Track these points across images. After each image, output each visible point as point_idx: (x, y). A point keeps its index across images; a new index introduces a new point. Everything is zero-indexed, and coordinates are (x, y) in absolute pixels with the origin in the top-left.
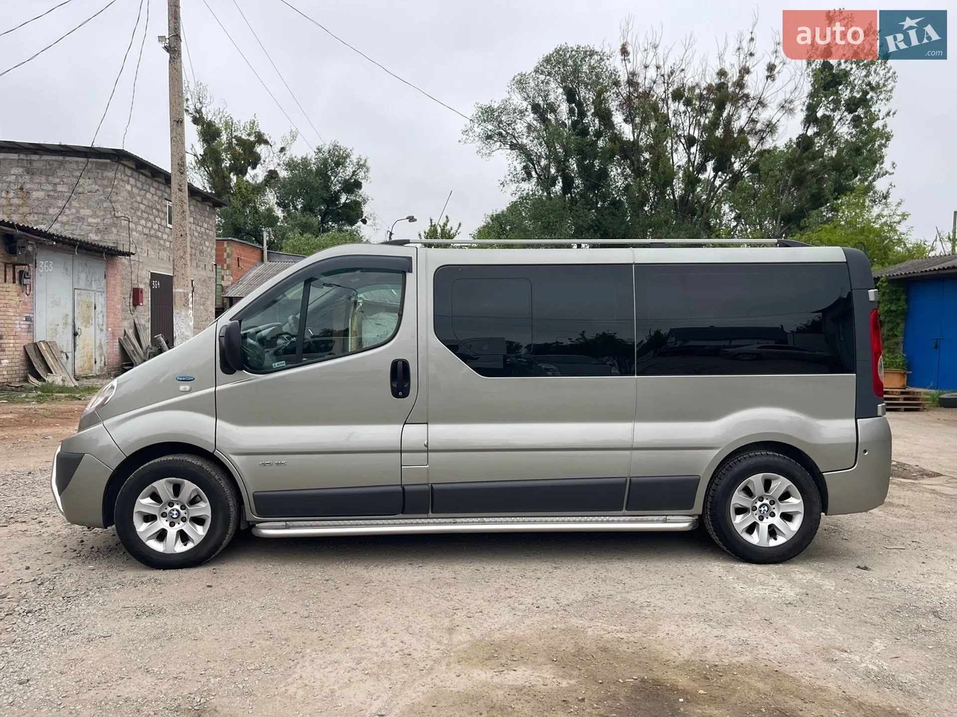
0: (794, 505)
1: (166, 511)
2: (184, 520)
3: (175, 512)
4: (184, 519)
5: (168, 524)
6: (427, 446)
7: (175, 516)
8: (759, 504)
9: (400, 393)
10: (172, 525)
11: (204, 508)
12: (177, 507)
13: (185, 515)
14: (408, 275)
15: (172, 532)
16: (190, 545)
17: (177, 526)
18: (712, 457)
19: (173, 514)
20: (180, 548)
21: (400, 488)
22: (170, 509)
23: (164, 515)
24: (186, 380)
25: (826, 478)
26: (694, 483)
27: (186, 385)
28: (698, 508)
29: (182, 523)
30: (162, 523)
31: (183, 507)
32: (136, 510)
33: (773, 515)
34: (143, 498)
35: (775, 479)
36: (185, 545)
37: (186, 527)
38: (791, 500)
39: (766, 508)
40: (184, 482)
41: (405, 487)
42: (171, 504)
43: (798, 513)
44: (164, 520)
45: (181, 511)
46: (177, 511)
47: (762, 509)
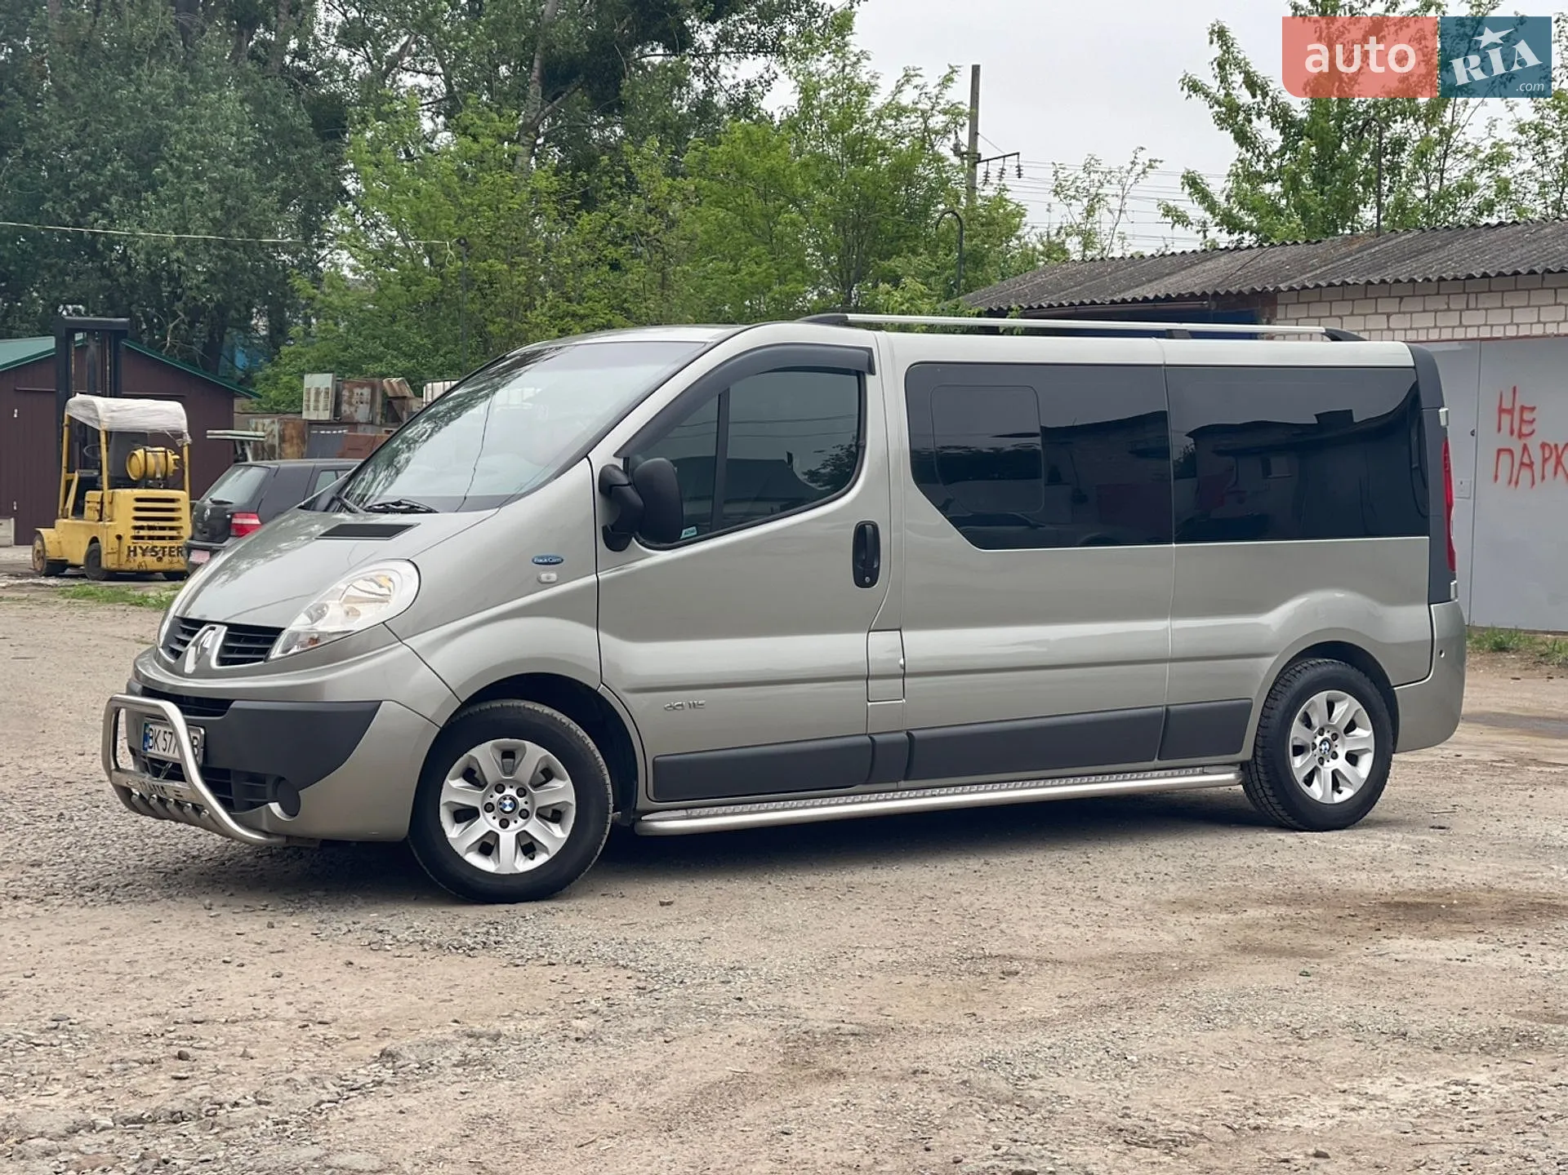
0: (1363, 739)
1: (491, 800)
2: (525, 815)
3: (508, 802)
4: (524, 813)
5: (496, 823)
6: (904, 667)
7: (508, 809)
8: (1319, 739)
9: (867, 579)
10: (504, 824)
11: (562, 791)
12: (510, 792)
13: (526, 807)
14: (869, 379)
15: (508, 838)
16: (541, 859)
17: (512, 825)
18: (1267, 667)
19: (505, 806)
20: (524, 865)
22: (498, 796)
23: (489, 808)
24: (550, 562)
25: (1398, 695)
26: (1246, 709)
27: (552, 571)
28: (1246, 754)
29: (521, 821)
30: (486, 823)
31: (522, 792)
32: (444, 799)
33: (1335, 756)
34: (453, 779)
35: (1341, 699)
36: (532, 859)
37: (534, 827)
38: (1358, 732)
39: (1327, 746)
40: (523, 746)
41: (875, 737)
42: (500, 788)
43: (1365, 751)
44: (490, 816)
45: (519, 799)
46: (512, 798)
47: (1323, 747)
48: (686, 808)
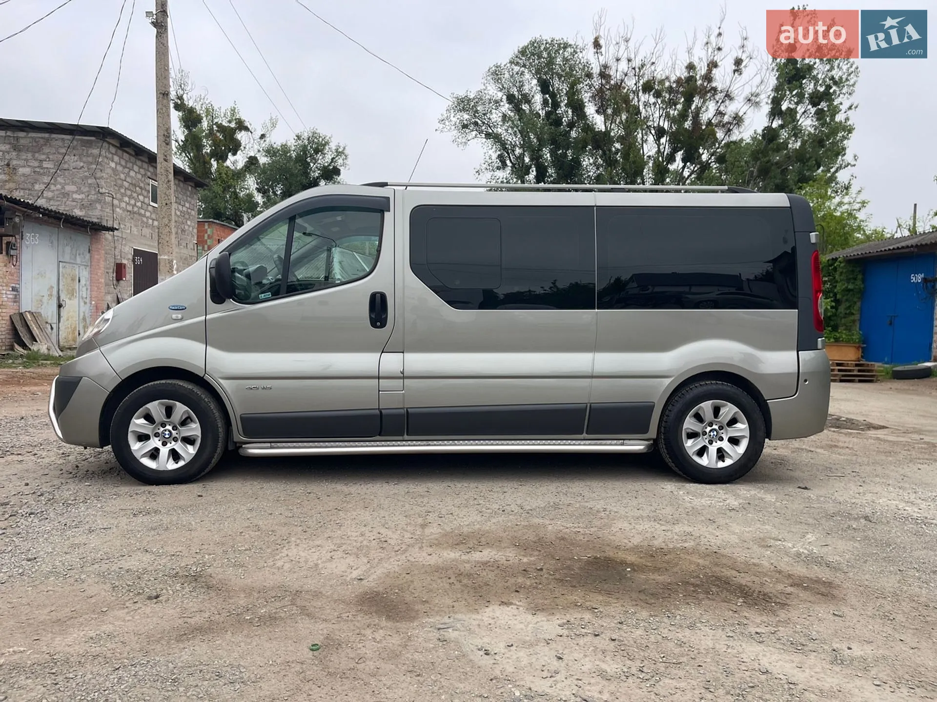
0: (741, 430)
1: (159, 431)
3: (167, 433)
4: (175, 439)
5: (160, 443)
6: (402, 373)
7: (167, 436)
8: (709, 429)
9: (378, 324)
10: (164, 444)
11: (195, 429)
12: (169, 427)
13: (177, 436)
14: (386, 214)
15: (164, 451)
16: (181, 463)
17: (169, 445)
18: (666, 385)
20: (172, 466)
21: (377, 412)
22: (162, 429)
23: (157, 435)
24: (178, 309)
25: (770, 405)
26: (650, 408)
27: (178, 313)
28: (653, 433)
29: (173, 443)
30: (155, 443)
31: (175, 428)
32: (130, 429)
33: (721, 439)
34: (138, 418)
35: (724, 406)
36: (177, 463)
37: (178, 447)
38: (739, 425)
39: (715, 433)
40: (175, 404)
41: (383, 411)
42: (163, 425)
43: (744, 437)
44: (157, 439)
45: (173, 431)
46: (169, 431)
47: (712, 434)
48: (270, 442)
